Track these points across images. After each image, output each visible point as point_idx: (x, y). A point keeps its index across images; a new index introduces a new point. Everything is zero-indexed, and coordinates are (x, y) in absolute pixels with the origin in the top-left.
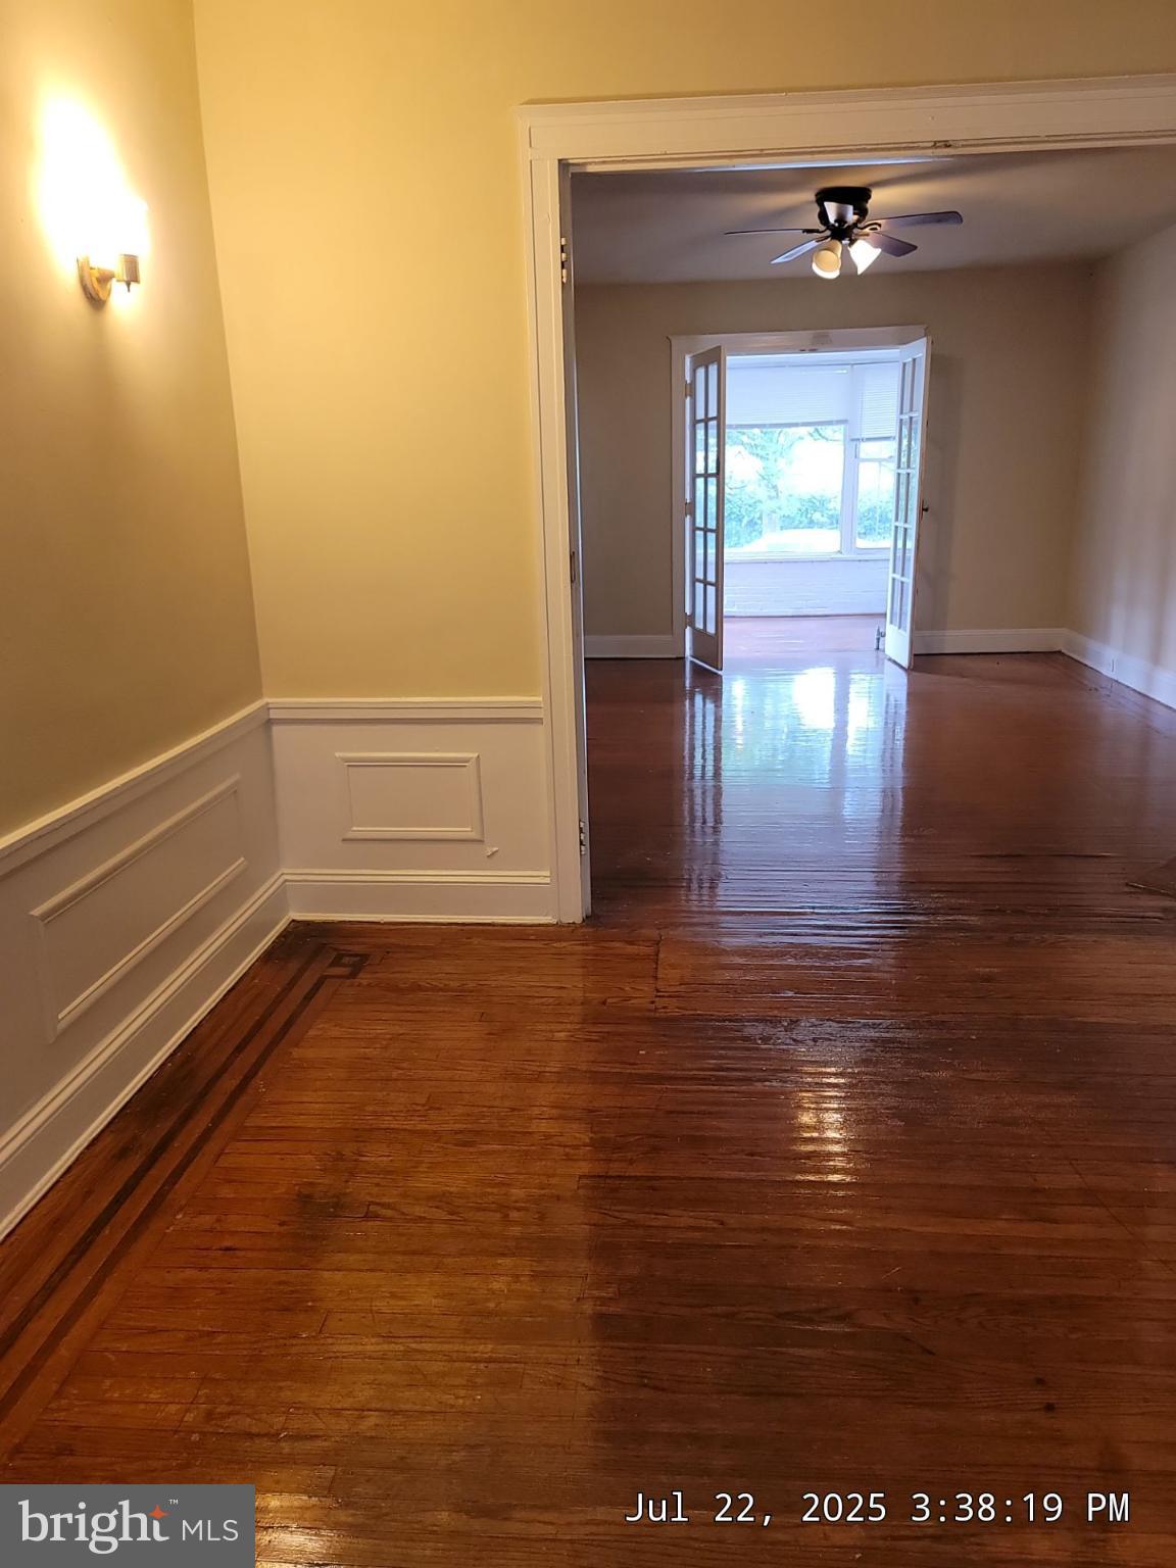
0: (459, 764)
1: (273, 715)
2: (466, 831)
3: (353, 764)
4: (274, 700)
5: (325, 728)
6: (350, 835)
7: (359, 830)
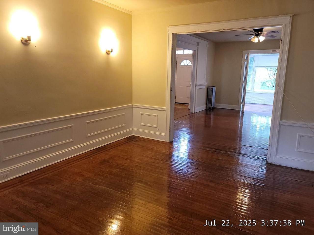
0: (155, 116)
1: (133, 106)
2: (155, 126)
3: (142, 114)
4: (134, 104)
5: (139, 109)
6: (141, 124)
7: (142, 124)
